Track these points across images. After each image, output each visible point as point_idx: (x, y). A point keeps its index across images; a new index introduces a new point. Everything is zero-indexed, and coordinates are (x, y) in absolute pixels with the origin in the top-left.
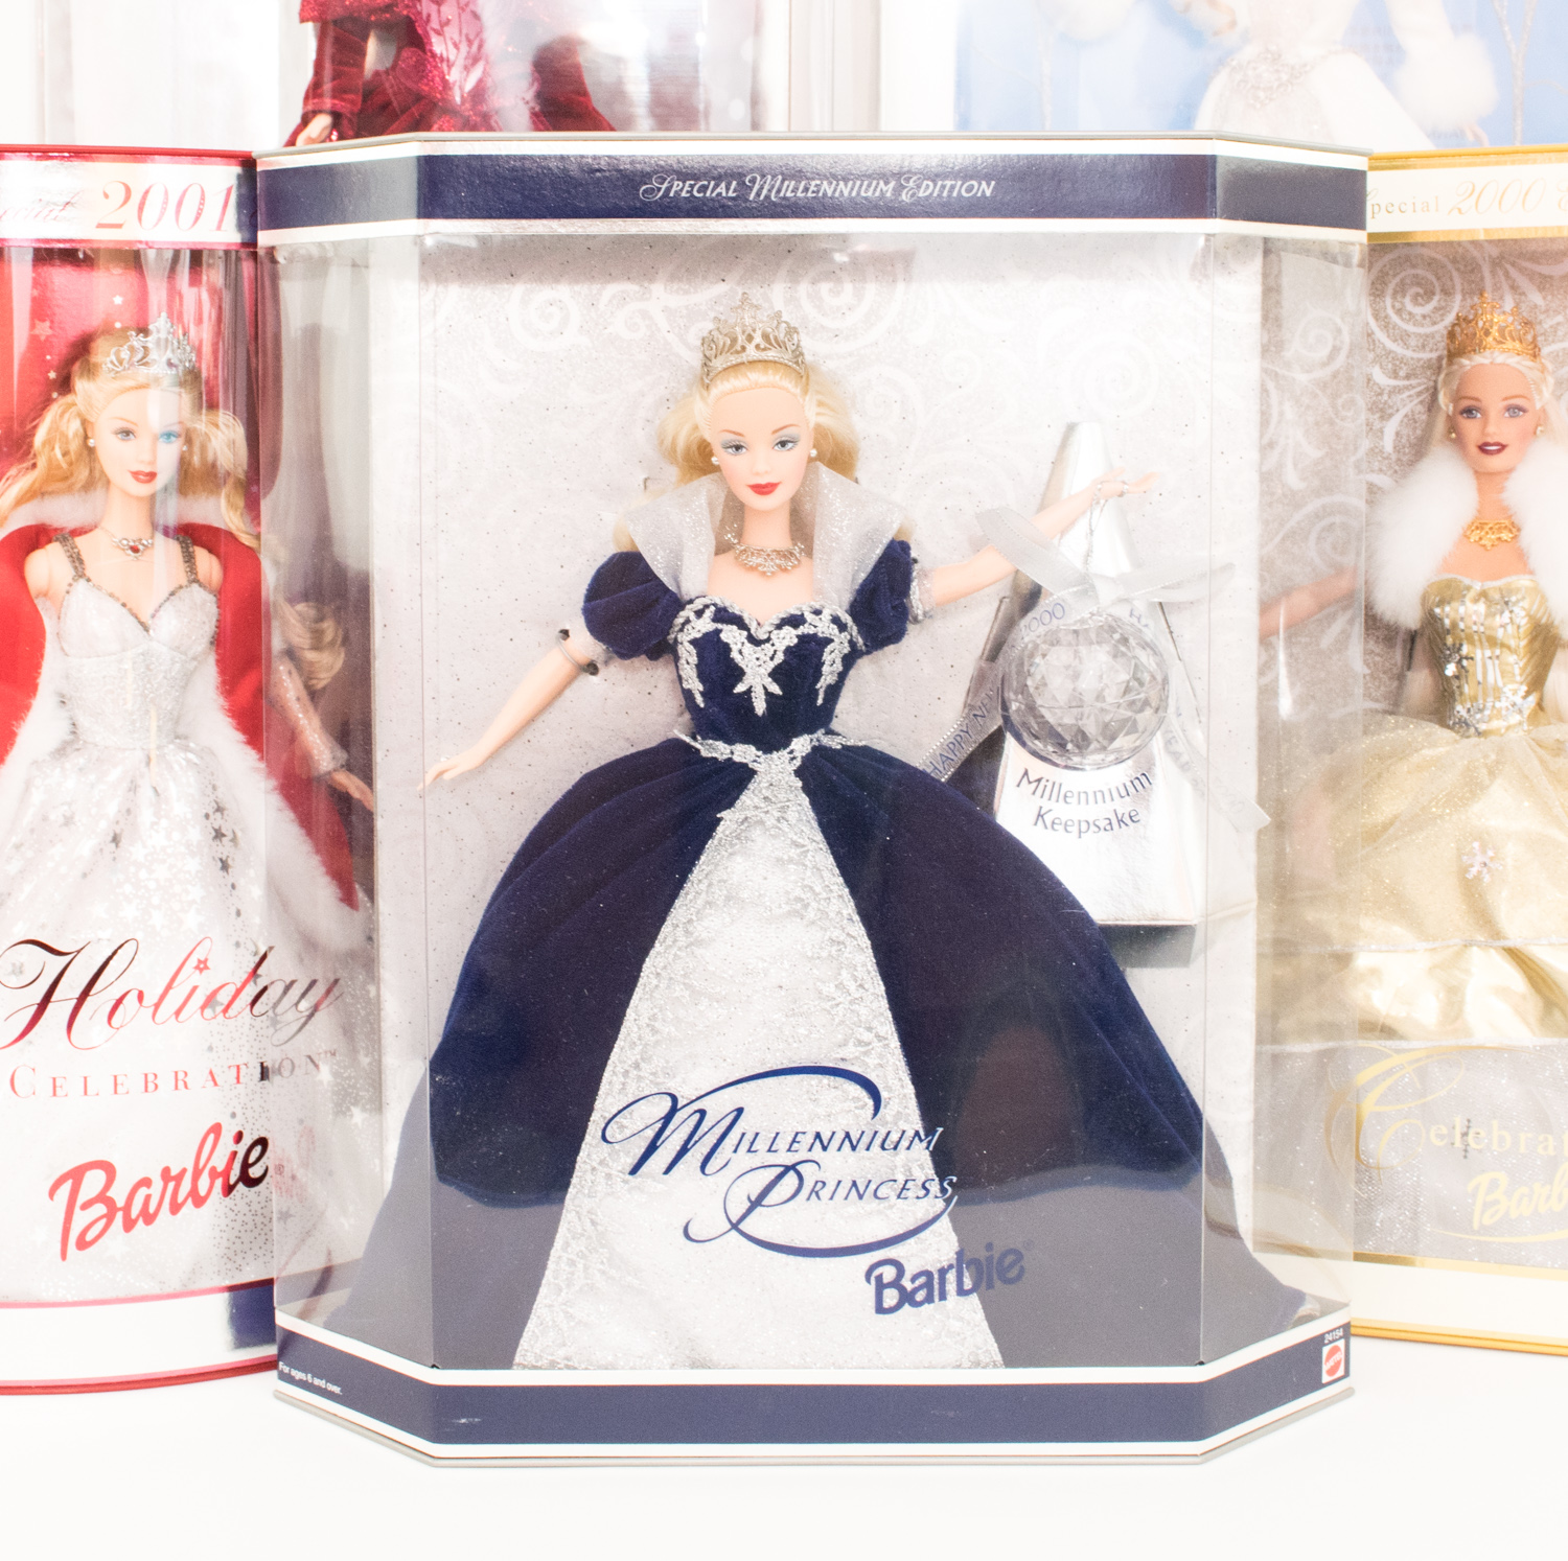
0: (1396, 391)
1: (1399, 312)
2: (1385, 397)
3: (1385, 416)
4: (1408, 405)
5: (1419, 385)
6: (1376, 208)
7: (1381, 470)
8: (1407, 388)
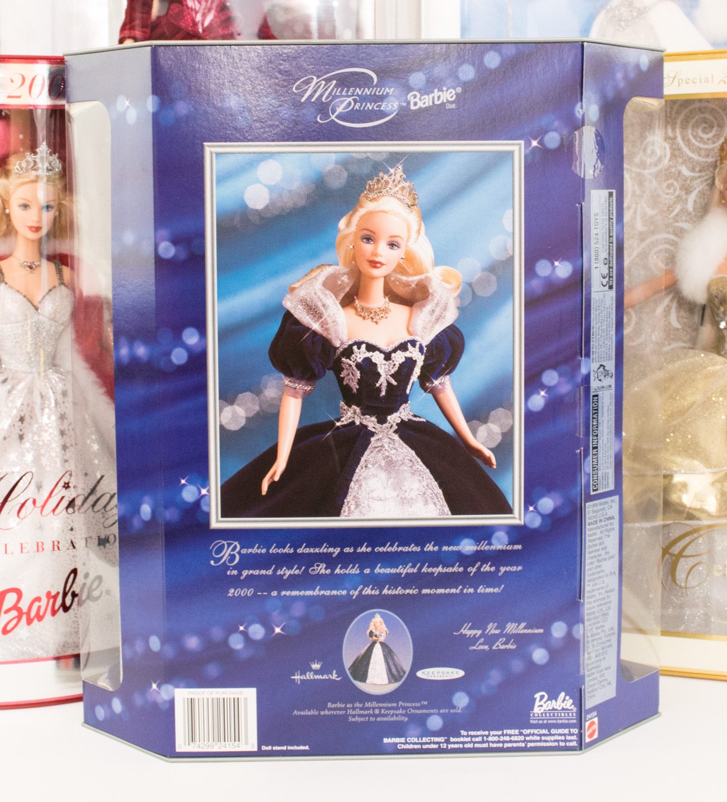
0: (693, 179)
1: (695, 137)
2: (688, 182)
3: (688, 191)
4: (699, 186)
5: (706, 175)
6: (681, 81)
7: (686, 221)
8: (700, 177)
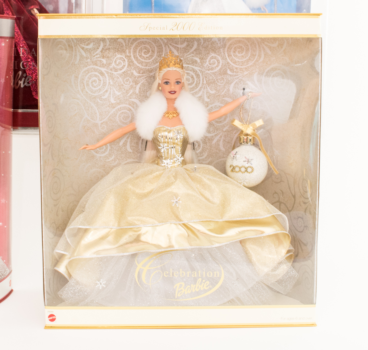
0: (139, 77)
1: (140, 56)
2: (137, 79)
3: (137, 83)
4: (143, 81)
5: (146, 75)
6: (150, 28)
7: (135, 98)
8: (142, 76)
